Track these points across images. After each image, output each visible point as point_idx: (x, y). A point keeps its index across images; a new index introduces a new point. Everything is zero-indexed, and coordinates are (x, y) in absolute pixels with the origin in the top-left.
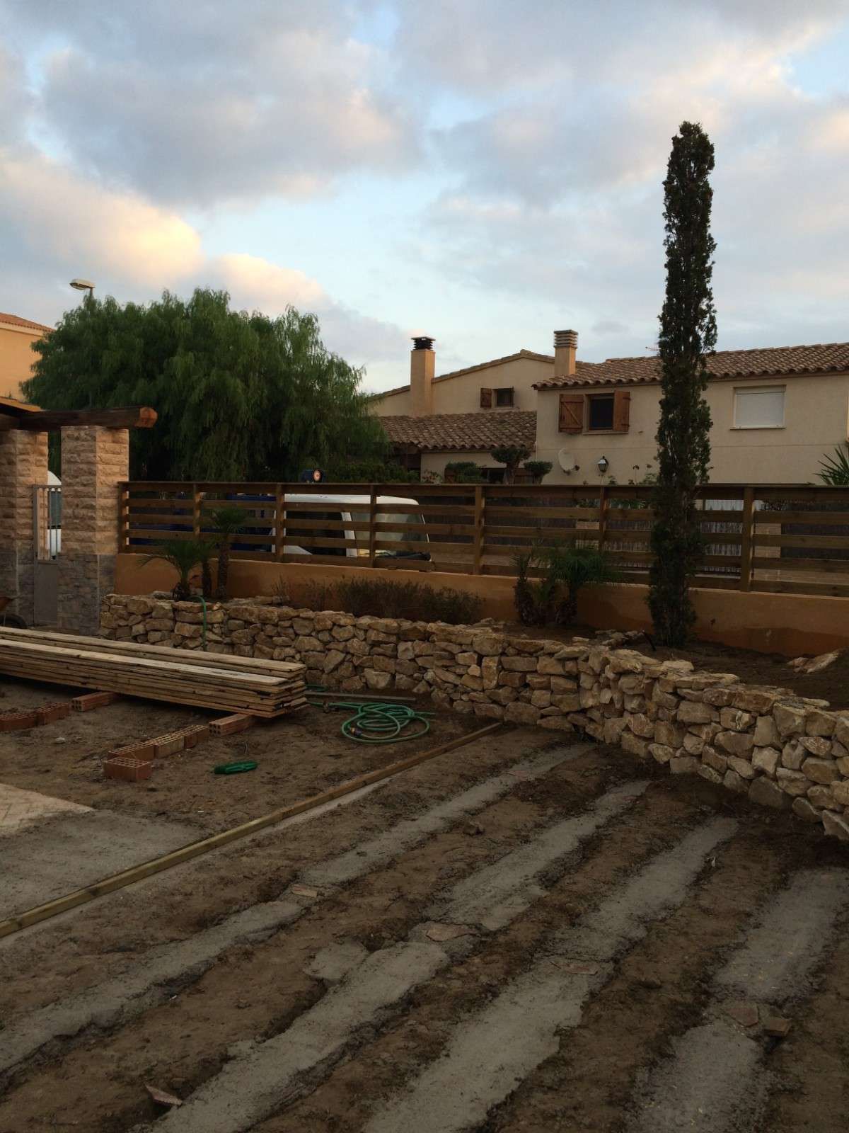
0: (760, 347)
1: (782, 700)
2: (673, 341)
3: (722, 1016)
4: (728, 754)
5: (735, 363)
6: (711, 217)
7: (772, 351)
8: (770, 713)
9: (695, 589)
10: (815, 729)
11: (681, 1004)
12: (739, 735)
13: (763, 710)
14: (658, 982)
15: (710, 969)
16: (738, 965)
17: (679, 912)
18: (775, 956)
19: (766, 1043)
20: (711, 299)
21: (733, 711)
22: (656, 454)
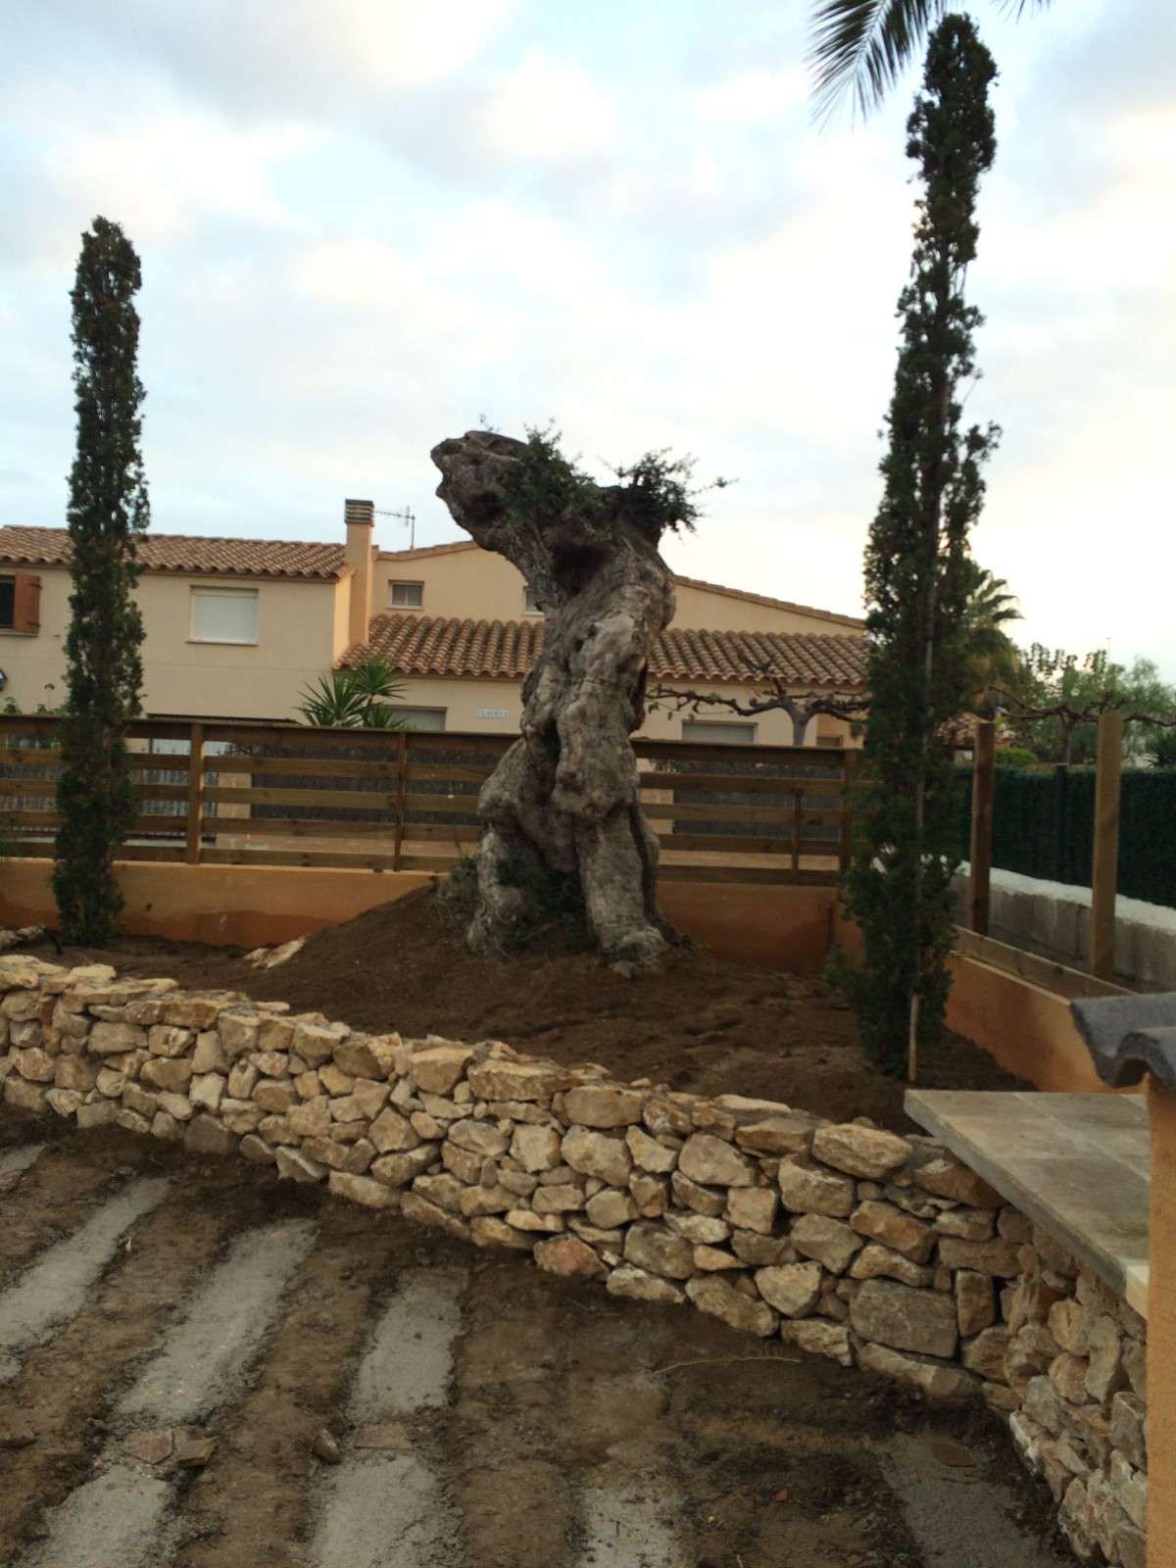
0: (227, 535)
1: (230, 1008)
2: (87, 515)
3: (122, 1460)
4: (158, 1089)
5: (193, 552)
6: (138, 353)
7: (242, 542)
8: (214, 1027)
9: (122, 862)
10: (269, 1041)
11: (63, 1457)
12: (173, 1062)
13: (205, 1024)
14: (30, 1435)
15: (109, 1398)
16: (150, 1382)
17: (73, 1327)
18: (203, 1356)
19: (181, 1479)
20: (140, 465)
21: (166, 1029)
22: (65, 672)
